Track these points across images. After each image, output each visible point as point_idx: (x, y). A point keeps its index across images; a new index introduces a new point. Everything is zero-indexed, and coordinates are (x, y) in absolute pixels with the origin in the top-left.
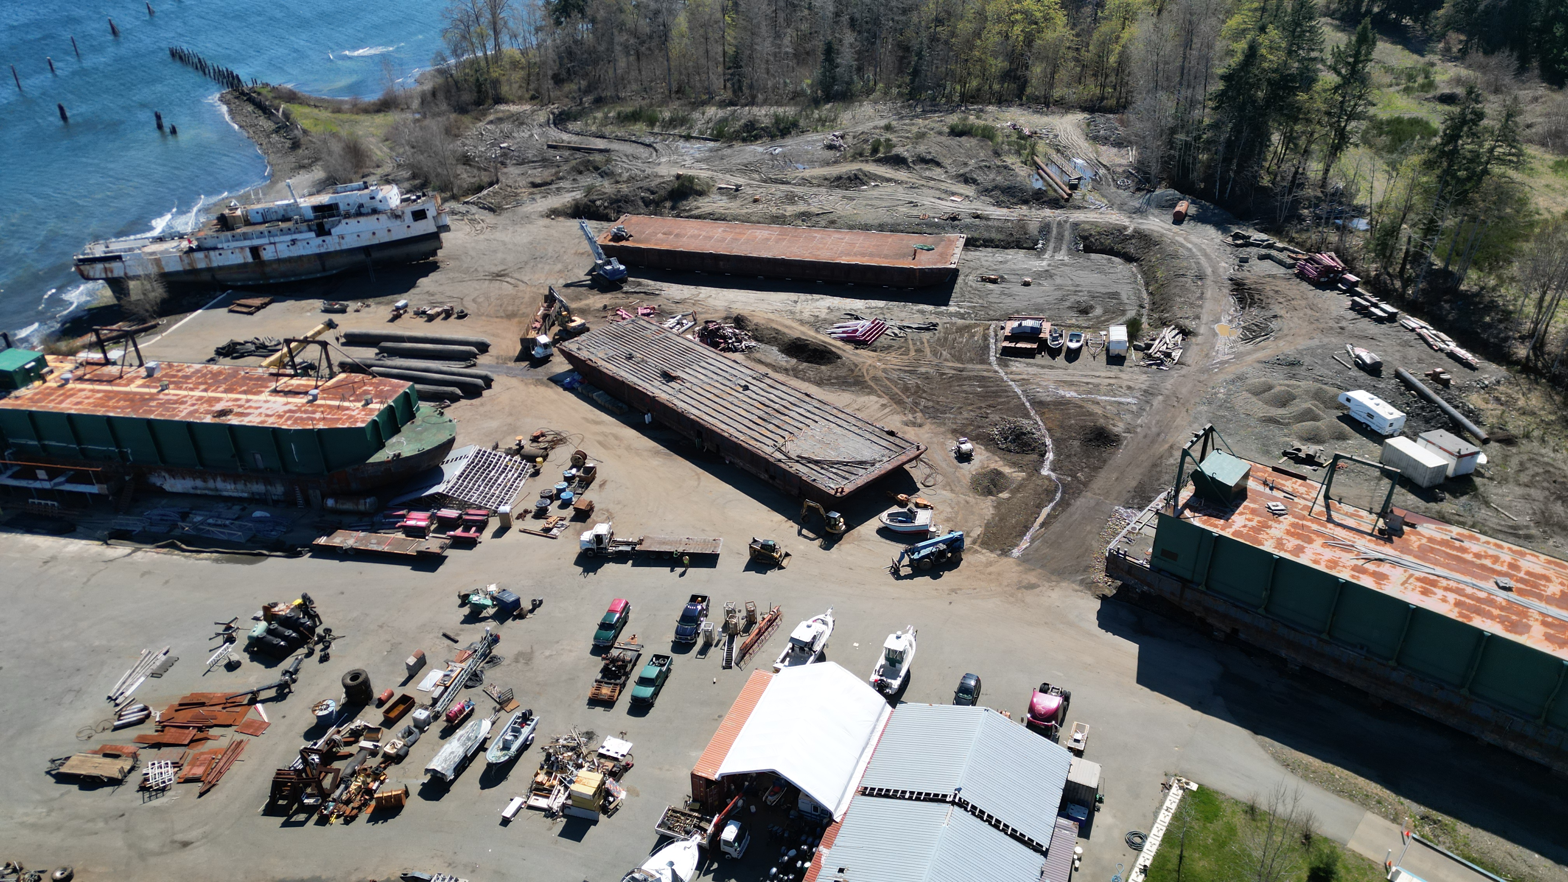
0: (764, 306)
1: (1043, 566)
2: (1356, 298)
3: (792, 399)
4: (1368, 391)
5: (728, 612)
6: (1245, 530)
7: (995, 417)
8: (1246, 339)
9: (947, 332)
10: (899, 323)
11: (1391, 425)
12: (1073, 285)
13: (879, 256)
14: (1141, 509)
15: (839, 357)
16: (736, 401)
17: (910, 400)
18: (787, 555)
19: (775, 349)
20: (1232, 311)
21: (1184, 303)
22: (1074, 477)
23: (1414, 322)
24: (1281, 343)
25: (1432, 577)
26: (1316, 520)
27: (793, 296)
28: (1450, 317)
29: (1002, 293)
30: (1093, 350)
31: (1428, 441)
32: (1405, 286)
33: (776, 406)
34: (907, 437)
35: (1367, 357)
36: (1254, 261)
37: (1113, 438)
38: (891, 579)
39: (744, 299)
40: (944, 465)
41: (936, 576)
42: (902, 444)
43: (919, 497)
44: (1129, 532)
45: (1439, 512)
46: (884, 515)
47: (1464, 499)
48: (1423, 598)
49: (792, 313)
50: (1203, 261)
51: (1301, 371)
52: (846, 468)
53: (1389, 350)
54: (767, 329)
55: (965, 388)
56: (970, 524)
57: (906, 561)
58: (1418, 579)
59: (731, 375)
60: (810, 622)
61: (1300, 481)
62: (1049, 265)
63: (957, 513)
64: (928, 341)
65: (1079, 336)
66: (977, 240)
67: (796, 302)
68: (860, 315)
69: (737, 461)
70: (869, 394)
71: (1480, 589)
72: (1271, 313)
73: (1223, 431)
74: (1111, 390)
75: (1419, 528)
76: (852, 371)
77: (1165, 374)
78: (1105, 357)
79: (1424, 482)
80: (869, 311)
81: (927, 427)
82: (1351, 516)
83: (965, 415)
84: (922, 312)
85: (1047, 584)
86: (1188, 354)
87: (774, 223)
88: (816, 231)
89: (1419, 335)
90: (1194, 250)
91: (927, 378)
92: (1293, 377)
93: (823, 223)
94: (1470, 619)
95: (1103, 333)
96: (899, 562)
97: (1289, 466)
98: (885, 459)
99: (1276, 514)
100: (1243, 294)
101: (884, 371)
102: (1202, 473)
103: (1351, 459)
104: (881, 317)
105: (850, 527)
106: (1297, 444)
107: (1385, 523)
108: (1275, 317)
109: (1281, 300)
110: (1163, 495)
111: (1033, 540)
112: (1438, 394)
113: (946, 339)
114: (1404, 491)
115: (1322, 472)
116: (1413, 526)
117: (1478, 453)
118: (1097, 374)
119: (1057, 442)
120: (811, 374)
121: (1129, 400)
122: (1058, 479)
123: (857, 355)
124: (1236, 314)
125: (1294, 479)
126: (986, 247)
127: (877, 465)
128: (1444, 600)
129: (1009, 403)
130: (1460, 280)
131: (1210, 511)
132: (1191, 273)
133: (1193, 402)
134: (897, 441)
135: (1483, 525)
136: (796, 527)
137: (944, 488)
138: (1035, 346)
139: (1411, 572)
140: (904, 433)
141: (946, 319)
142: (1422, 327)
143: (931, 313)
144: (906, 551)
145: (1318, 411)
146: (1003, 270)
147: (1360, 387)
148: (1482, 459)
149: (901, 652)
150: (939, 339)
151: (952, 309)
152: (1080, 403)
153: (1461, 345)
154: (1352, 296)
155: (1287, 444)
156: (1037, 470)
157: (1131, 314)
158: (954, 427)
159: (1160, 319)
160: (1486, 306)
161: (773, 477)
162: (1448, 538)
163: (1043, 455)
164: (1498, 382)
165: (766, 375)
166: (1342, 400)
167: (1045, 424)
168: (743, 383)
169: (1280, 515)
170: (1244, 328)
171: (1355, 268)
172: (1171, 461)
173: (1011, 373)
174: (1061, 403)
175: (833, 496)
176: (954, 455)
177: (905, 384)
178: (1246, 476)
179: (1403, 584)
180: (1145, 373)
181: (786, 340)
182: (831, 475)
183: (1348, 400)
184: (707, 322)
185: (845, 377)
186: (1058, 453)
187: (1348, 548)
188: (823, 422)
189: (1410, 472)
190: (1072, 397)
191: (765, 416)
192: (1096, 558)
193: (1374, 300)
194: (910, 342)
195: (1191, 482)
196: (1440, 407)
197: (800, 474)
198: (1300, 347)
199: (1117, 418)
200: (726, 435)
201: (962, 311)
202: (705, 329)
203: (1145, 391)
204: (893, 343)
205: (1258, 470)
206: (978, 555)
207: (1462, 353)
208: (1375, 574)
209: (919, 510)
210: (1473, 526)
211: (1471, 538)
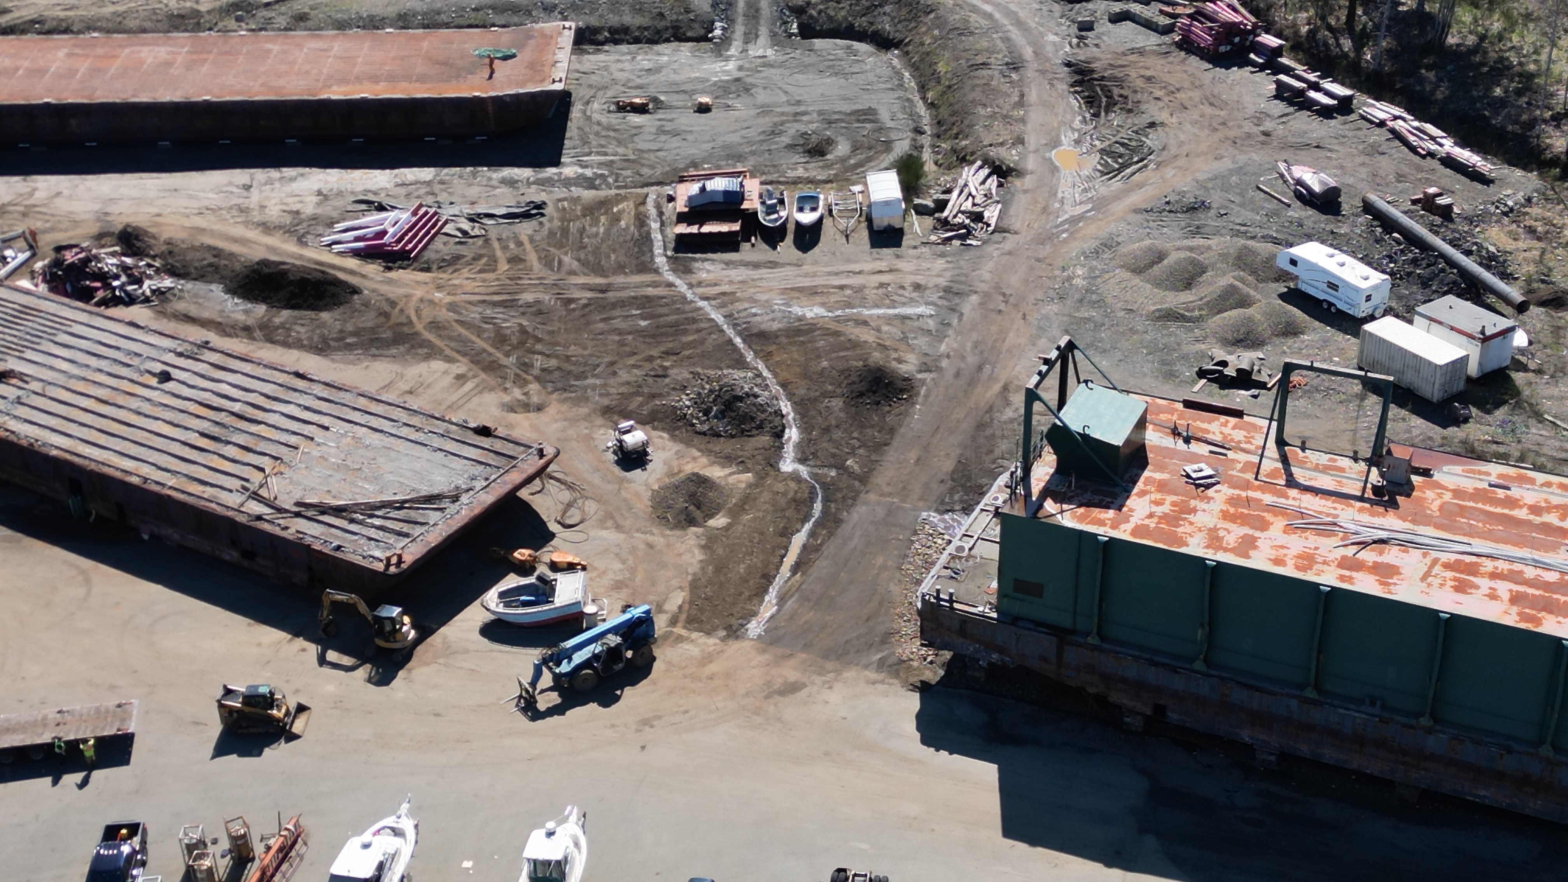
0: (180, 203)
1: (807, 647)
2: (1283, 77)
3: (268, 389)
4: (1323, 242)
5: (190, 848)
6: (1152, 523)
7: (680, 374)
8: (1108, 172)
9: (565, 217)
10: (468, 210)
11: (1368, 298)
12: (789, 103)
13: (408, 78)
14: (967, 510)
15: (355, 291)
16: (146, 408)
17: (512, 359)
18: (301, 709)
19: (217, 290)
20: (1077, 123)
21: (993, 116)
22: (841, 467)
23: (1381, 110)
24: (1169, 172)
25: (1468, 559)
26: (1268, 487)
27: (240, 176)
28: (1439, 96)
29: (661, 131)
30: (843, 223)
31: (1431, 319)
32: (1358, 47)
33: (237, 407)
34: (516, 434)
35: (1315, 181)
36: (1104, 27)
37: (901, 384)
38: (522, 721)
39: (135, 193)
40: (596, 479)
41: (608, 699)
42: (509, 449)
43: (556, 549)
44: (953, 557)
45: (1464, 442)
46: (491, 597)
47: (1501, 413)
48: (1460, 597)
49: (243, 210)
50: (1015, 34)
51: (1209, 219)
52: (401, 514)
53: (1348, 164)
54: (194, 248)
55: (618, 323)
56: (661, 588)
57: (546, 680)
58: (1447, 566)
59: (129, 353)
60: (367, 837)
61: (1233, 420)
62: (740, 68)
63: (633, 570)
64: (532, 240)
65: (815, 199)
66: (596, 31)
67: (248, 188)
68: (386, 201)
69: (168, 532)
70: (428, 357)
71: (1547, 567)
72: (1145, 119)
73: (1090, 346)
74: (886, 297)
75: (1437, 476)
76: (387, 315)
77: (978, 253)
78: (865, 234)
79: (1433, 391)
80: (402, 191)
81: (553, 409)
82: (1325, 469)
83: (624, 376)
84: (511, 183)
85: (818, 680)
86: (1012, 211)
87: (176, 28)
88: (268, 39)
89: (1393, 131)
90: (997, 15)
91: (540, 313)
92: (1197, 231)
93: (282, 21)
94: (1538, 622)
95: (857, 188)
96: (533, 684)
97: (1210, 394)
98: (479, 484)
99: (1202, 485)
100: (1092, 88)
101: (452, 307)
102: (1065, 429)
103: (1311, 368)
104: (430, 200)
105: (425, 632)
106: (1220, 354)
107: (1382, 475)
108: (1152, 125)
109: (1158, 93)
110: (1004, 479)
111: (782, 600)
112: (1436, 233)
113: (565, 231)
114: (1404, 413)
115: (1267, 398)
116: (1426, 473)
117: (1512, 329)
118: (857, 267)
119: (802, 406)
120: (301, 331)
121: (921, 310)
122: (813, 476)
123: (390, 282)
124: (1085, 128)
125: (1223, 418)
126: (616, 42)
127: (464, 499)
128: (1493, 596)
129: (702, 342)
130: (1445, 27)
131: (1088, 496)
132: (997, 60)
133: (1031, 299)
134: (498, 445)
135: (1537, 454)
136: (313, 649)
137: (601, 524)
138: (736, 227)
139: (1434, 554)
140: (510, 426)
141: (560, 192)
142: (1396, 118)
143: (529, 184)
144: (545, 661)
145: (1245, 289)
146: (656, 85)
147: (1309, 237)
148: (1520, 339)
149: (558, 863)
150: (552, 234)
151: (569, 170)
152: (834, 326)
153: (1463, 143)
154: (1275, 74)
155: (1203, 355)
156: (772, 464)
157: (902, 147)
158: (606, 402)
159: (954, 151)
160: (1492, 69)
161: (248, 555)
162: (1485, 485)
163: (779, 434)
164: (1529, 200)
165: (206, 345)
166: (1283, 263)
167: (775, 375)
168: (158, 368)
169: (1208, 486)
170: (1102, 151)
171: (1274, 22)
172: (1009, 413)
173: (699, 284)
174: (798, 332)
175: (384, 575)
176: (612, 457)
177: (498, 329)
178: (1141, 424)
179: (1423, 579)
180: (943, 255)
181: (238, 267)
182: (373, 533)
183: (1293, 262)
184: (59, 249)
185: (373, 330)
186: (806, 427)
187: (1326, 528)
188: (338, 427)
189: (1410, 378)
190: (818, 317)
191: (215, 431)
192: (901, 616)
193: (1312, 77)
194: (496, 245)
195: (1048, 449)
196: (1443, 256)
197: (308, 540)
198: (1201, 176)
199: (903, 347)
200: (135, 480)
201: (588, 172)
202: (57, 263)
203: (947, 290)
204: (462, 250)
205: (1160, 410)
206: (685, 646)
207: (1465, 155)
208: (1377, 569)
209: (559, 576)
210: (1522, 459)
211: (1522, 479)
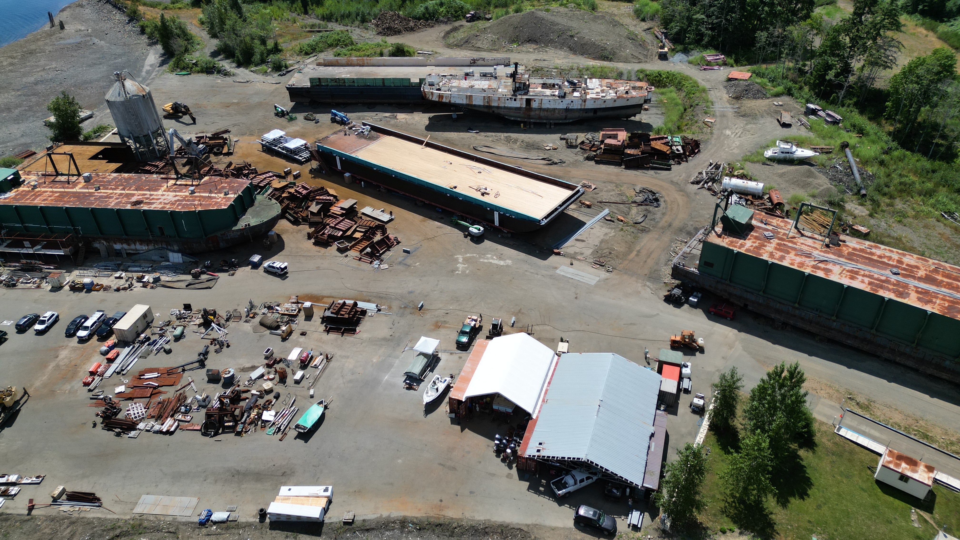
6: (752, 248)
25: (855, 270)
26: (791, 241)
44: (684, 253)
48: (851, 281)
58: (848, 271)
61: (781, 219)
71: (882, 275)
75: (848, 243)
82: (810, 238)
94: (877, 291)
99: (768, 239)
102: (727, 217)
103: (810, 205)
107: (830, 240)
110: (702, 231)
116: (843, 242)
125: (777, 219)
128: (863, 282)
139: (844, 267)
162: (864, 247)
169: (771, 239)
178: (751, 218)
179: (840, 274)
187: (809, 255)
192: (665, 269)
195: (721, 222)
205: (758, 214)
208: (825, 270)
210: (877, 241)
211: (876, 247)
